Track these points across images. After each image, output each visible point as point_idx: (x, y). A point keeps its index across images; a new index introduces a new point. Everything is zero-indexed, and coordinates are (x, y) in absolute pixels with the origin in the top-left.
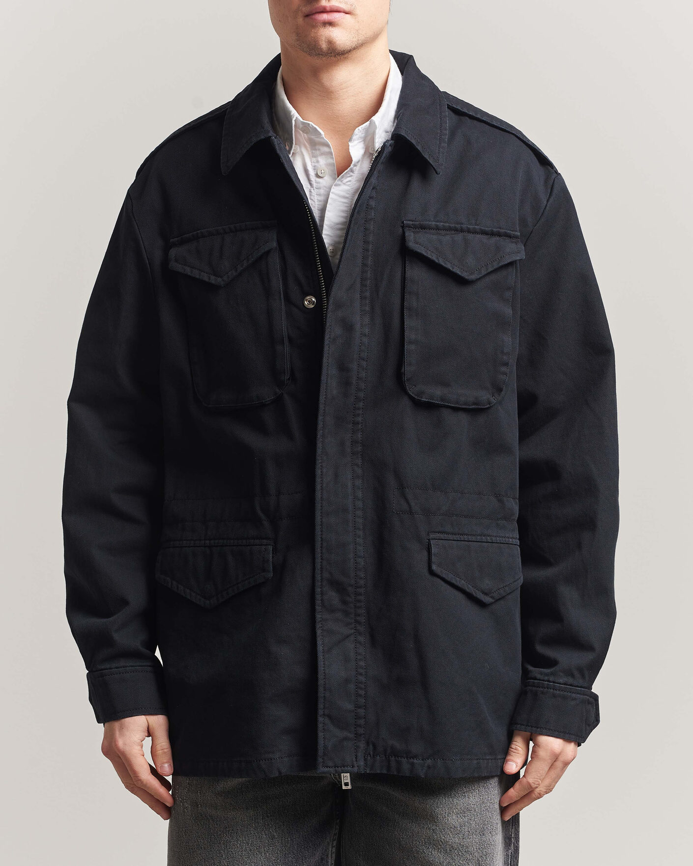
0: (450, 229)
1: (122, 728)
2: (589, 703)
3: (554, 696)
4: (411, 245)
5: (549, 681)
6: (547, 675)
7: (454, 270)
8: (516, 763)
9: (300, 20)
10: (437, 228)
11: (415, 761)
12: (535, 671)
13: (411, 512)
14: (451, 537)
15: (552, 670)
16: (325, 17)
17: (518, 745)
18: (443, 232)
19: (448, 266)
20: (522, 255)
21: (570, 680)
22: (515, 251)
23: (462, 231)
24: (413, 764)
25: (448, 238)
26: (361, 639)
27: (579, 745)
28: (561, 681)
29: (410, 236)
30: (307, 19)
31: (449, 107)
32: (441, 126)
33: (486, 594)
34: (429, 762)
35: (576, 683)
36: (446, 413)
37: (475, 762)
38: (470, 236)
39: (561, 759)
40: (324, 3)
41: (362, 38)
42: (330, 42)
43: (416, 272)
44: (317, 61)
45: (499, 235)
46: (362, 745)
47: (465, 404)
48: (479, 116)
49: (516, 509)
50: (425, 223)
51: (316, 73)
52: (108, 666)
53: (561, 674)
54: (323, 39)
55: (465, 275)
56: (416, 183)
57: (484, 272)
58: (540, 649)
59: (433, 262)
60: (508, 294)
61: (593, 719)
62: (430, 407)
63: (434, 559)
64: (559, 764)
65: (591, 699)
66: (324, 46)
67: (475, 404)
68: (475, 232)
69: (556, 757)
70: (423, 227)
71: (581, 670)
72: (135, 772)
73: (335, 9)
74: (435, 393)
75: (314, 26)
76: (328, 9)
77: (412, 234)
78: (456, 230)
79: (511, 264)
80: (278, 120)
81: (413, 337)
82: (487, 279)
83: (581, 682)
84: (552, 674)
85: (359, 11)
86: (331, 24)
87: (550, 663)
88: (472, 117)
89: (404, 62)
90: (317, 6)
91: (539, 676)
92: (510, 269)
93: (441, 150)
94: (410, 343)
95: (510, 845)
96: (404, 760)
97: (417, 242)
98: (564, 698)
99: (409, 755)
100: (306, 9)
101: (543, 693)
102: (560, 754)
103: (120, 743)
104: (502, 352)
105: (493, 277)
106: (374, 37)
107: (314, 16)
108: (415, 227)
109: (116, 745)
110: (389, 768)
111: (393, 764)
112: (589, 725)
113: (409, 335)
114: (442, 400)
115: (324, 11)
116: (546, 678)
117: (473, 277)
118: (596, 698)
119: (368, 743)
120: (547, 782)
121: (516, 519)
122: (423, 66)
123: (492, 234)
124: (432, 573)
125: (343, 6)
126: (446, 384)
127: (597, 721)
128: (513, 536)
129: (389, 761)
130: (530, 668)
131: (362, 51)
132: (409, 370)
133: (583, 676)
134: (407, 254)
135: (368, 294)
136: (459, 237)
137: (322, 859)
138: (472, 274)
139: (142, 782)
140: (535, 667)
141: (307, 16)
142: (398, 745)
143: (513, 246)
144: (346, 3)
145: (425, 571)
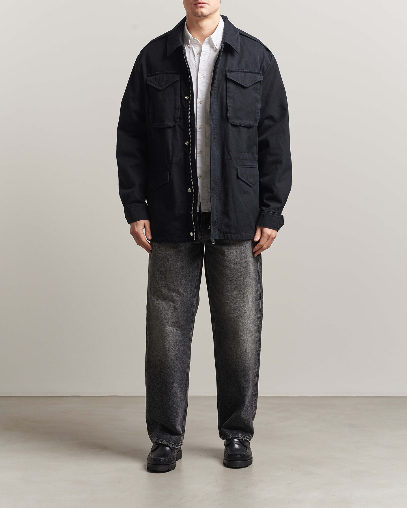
0: (240, 71)
1: (137, 225)
2: (280, 218)
3: (269, 216)
4: (228, 77)
5: (268, 211)
6: (267, 209)
7: (242, 84)
8: (258, 238)
9: (193, 6)
10: (236, 71)
11: (232, 235)
12: (264, 208)
13: (231, 159)
14: (242, 166)
15: (269, 208)
16: (200, 5)
17: (259, 232)
18: (238, 73)
19: (240, 83)
20: (262, 79)
21: (274, 211)
22: (260, 78)
23: (244, 72)
24: (232, 236)
25: (239, 74)
26: (217, 198)
27: (278, 231)
28: (271, 211)
29: (228, 74)
30: (195, 6)
31: (240, 34)
32: (238, 39)
33: (251, 183)
34: (236, 235)
35: (276, 212)
36: (241, 128)
37: (249, 235)
38: (246, 74)
39: (271, 237)
40: (200, 1)
41: (211, 11)
42: (202, 13)
43: (230, 85)
44: (198, 18)
45: (255, 73)
46: (217, 230)
47: (247, 125)
48: (247, 36)
49: (257, 156)
50: (232, 70)
51: (197, 22)
52: (130, 206)
53: (271, 209)
54: (200, 12)
55: (245, 85)
56: (229, 57)
57: (251, 85)
58: (265, 201)
59: (235, 82)
60: (258, 91)
61: (282, 223)
62: (236, 126)
63: (239, 173)
64: (270, 239)
65: (281, 217)
66: (200, 14)
67: (249, 125)
68: (248, 72)
69: (269, 236)
70: (232, 71)
71: (278, 208)
72: (141, 239)
73: (203, 3)
74: (237, 122)
75: (197, 8)
76: (201, 3)
77: (228, 73)
78: (242, 72)
79: (259, 82)
80: (185, 37)
81: (230, 105)
82: (252, 87)
83: (277, 212)
84: (269, 209)
85: (210, 4)
86: (202, 7)
87: (268, 206)
88: (245, 36)
89: (225, 18)
90: (198, 2)
91: (265, 210)
92: (259, 83)
93: (238, 46)
94: (229, 107)
95: (258, 262)
96: (229, 235)
97: (230, 76)
98: (272, 216)
99: (230, 233)
100: (194, 3)
101: (266, 215)
102: (271, 235)
103: (136, 230)
104: (257, 109)
105: (254, 86)
106: (216, 11)
107: (197, 5)
108: (229, 71)
109: (135, 230)
110: (224, 237)
111: (226, 236)
112: (280, 225)
113: (229, 104)
114: (240, 124)
115: (200, 3)
116: (267, 210)
117: (248, 86)
118: (282, 216)
119: (218, 230)
120: (267, 244)
121: (257, 160)
122: (230, 20)
123: (253, 73)
124: (238, 178)
125: (206, 2)
126: (241, 119)
127: (283, 224)
128: (256, 165)
129: (224, 235)
130: (262, 207)
131: (212, 15)
132: (229, 115)
133: (278, 210)
134: (227, 79)
135: (216, 92)
136: (243, 74)
137: (197, 266)
138: (247, 85)
139: (143, 242)
140: (263, 207)
141: (195, 5)
142: (227, 231)
143: (259, 76)
144: (207, 1)
145: (236, 177)
